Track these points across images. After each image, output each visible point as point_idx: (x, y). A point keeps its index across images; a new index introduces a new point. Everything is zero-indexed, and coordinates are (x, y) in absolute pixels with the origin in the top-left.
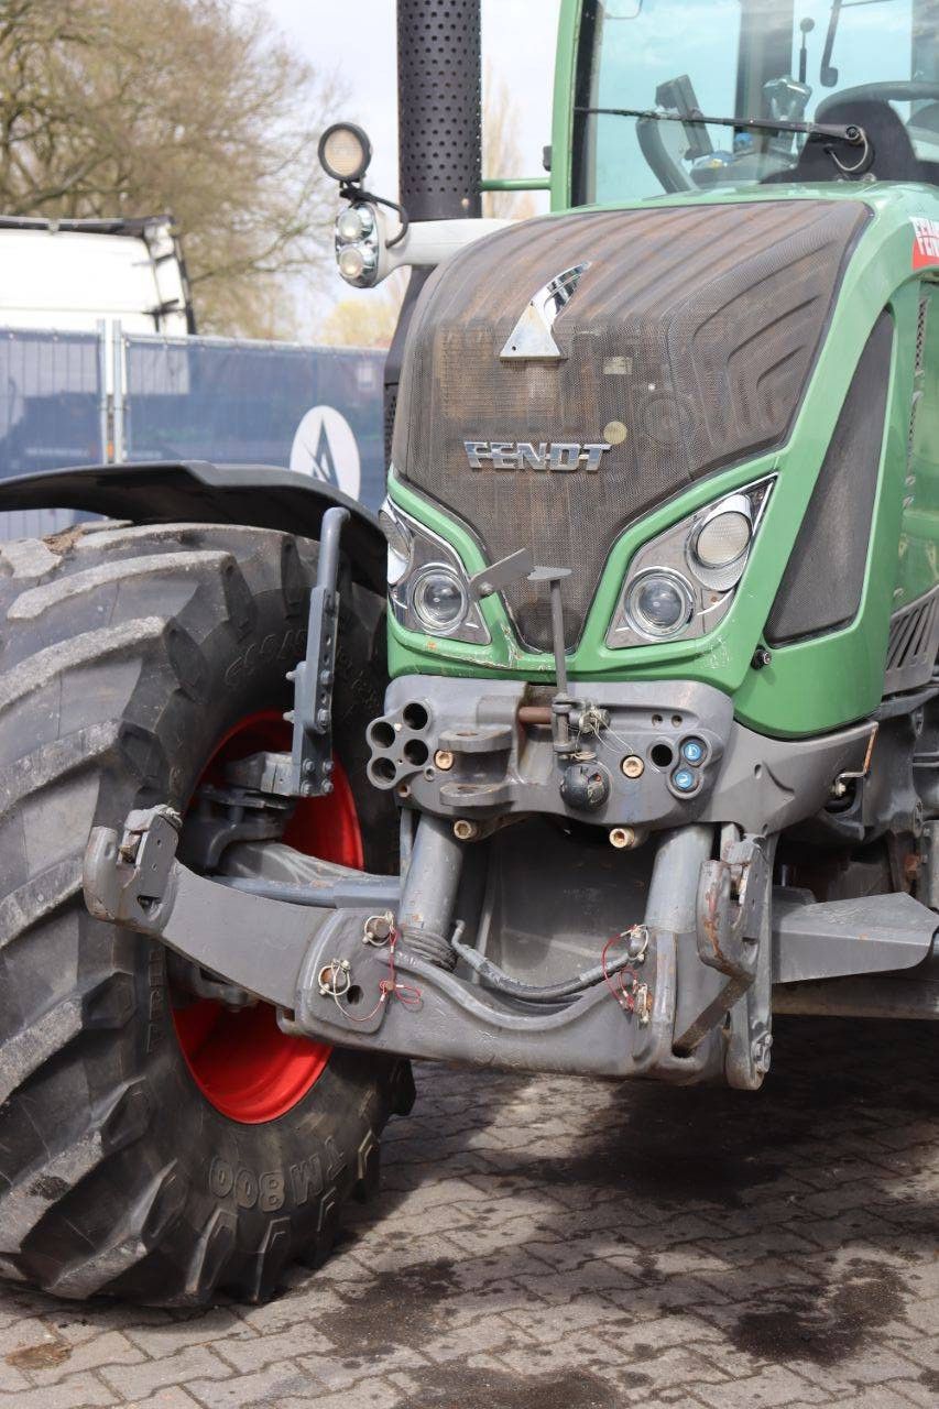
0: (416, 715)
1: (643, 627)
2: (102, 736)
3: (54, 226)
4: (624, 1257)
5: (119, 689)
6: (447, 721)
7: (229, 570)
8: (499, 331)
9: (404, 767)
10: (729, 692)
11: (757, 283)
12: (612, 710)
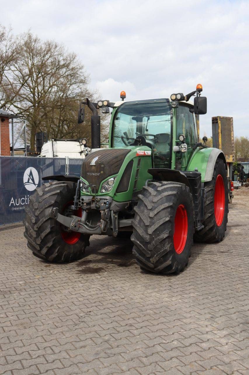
0: (83, 200)
1: (104, 191)
2: (53, 202)
3: (66, 140)
4: (110, 260)
5: (55, 198)
6: (85, 200)
7: (67, 186)
8: (90, 162)
9: (81, 205)
10: (112, 197)
11: (116, 157)
12: (101, 199)
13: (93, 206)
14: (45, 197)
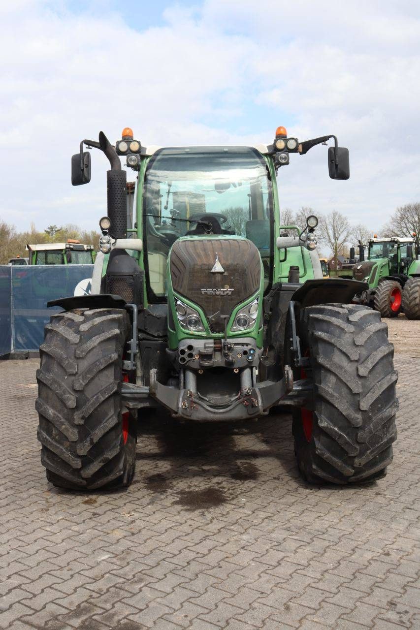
0: (190, 347)
1: (238, 327)
6: (197, 348)
9: (187, 359)
10: (255, 339)
12: (235, 344)
13: (218, 360)
14: (92, 347)
